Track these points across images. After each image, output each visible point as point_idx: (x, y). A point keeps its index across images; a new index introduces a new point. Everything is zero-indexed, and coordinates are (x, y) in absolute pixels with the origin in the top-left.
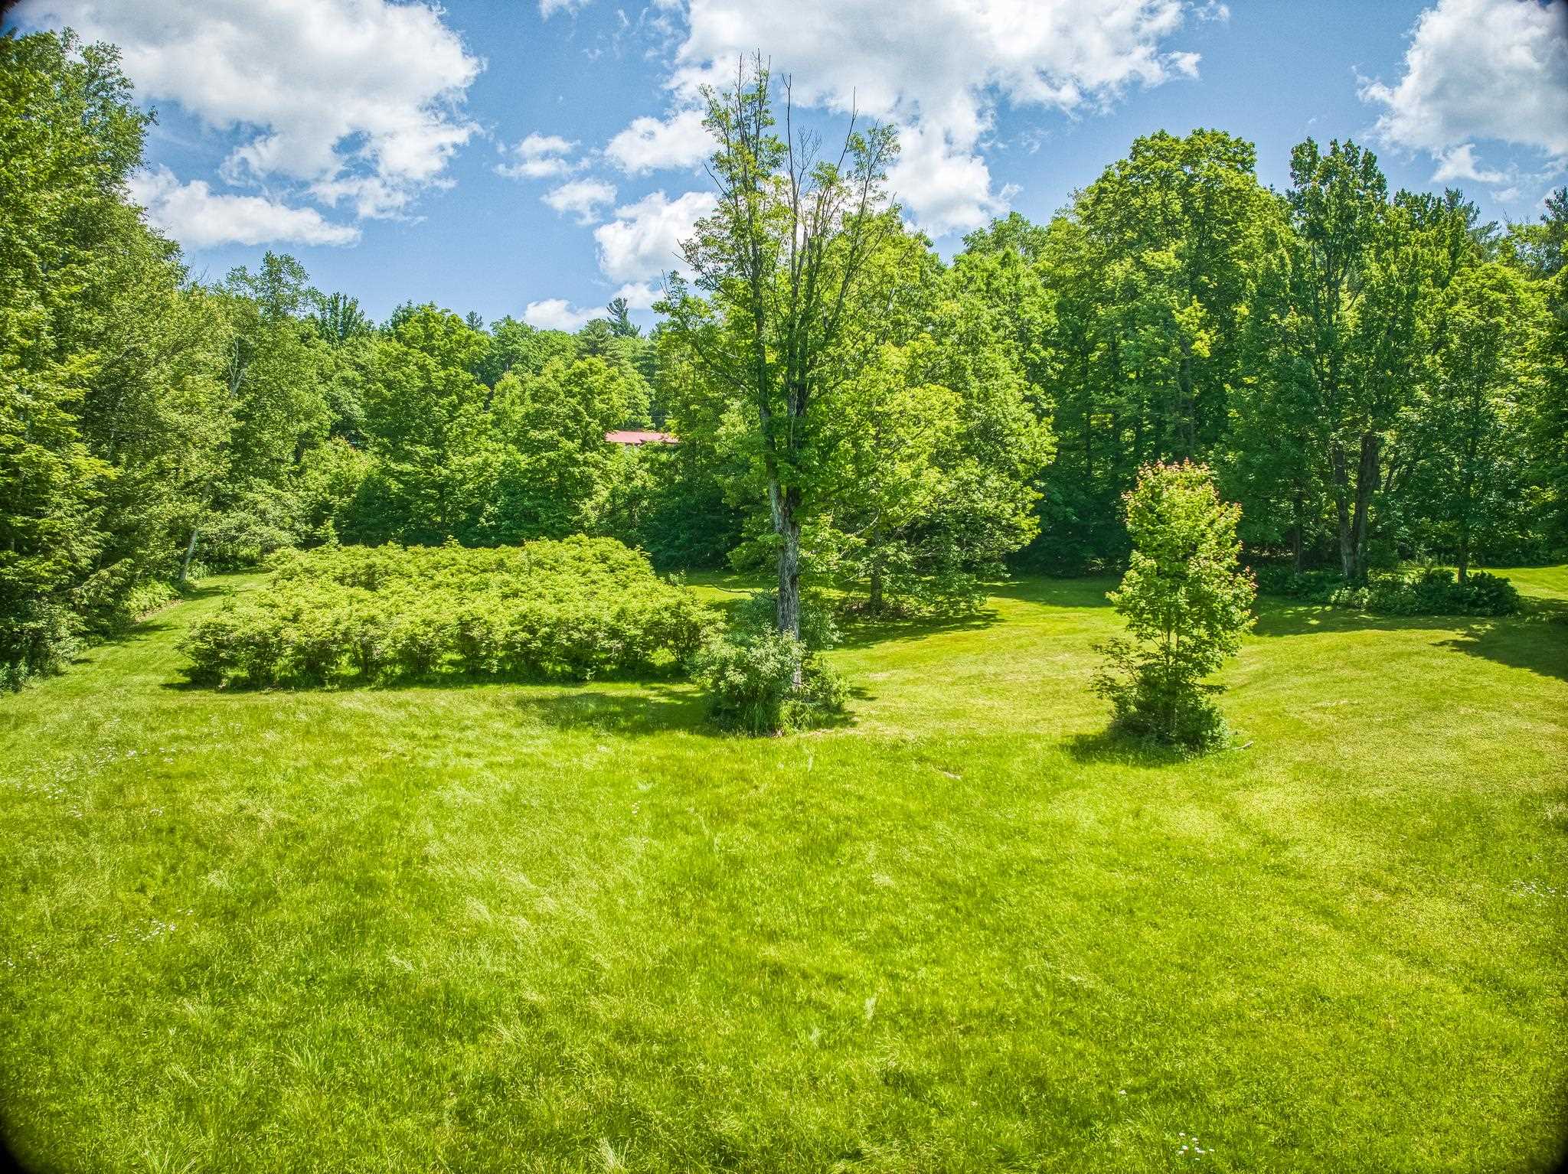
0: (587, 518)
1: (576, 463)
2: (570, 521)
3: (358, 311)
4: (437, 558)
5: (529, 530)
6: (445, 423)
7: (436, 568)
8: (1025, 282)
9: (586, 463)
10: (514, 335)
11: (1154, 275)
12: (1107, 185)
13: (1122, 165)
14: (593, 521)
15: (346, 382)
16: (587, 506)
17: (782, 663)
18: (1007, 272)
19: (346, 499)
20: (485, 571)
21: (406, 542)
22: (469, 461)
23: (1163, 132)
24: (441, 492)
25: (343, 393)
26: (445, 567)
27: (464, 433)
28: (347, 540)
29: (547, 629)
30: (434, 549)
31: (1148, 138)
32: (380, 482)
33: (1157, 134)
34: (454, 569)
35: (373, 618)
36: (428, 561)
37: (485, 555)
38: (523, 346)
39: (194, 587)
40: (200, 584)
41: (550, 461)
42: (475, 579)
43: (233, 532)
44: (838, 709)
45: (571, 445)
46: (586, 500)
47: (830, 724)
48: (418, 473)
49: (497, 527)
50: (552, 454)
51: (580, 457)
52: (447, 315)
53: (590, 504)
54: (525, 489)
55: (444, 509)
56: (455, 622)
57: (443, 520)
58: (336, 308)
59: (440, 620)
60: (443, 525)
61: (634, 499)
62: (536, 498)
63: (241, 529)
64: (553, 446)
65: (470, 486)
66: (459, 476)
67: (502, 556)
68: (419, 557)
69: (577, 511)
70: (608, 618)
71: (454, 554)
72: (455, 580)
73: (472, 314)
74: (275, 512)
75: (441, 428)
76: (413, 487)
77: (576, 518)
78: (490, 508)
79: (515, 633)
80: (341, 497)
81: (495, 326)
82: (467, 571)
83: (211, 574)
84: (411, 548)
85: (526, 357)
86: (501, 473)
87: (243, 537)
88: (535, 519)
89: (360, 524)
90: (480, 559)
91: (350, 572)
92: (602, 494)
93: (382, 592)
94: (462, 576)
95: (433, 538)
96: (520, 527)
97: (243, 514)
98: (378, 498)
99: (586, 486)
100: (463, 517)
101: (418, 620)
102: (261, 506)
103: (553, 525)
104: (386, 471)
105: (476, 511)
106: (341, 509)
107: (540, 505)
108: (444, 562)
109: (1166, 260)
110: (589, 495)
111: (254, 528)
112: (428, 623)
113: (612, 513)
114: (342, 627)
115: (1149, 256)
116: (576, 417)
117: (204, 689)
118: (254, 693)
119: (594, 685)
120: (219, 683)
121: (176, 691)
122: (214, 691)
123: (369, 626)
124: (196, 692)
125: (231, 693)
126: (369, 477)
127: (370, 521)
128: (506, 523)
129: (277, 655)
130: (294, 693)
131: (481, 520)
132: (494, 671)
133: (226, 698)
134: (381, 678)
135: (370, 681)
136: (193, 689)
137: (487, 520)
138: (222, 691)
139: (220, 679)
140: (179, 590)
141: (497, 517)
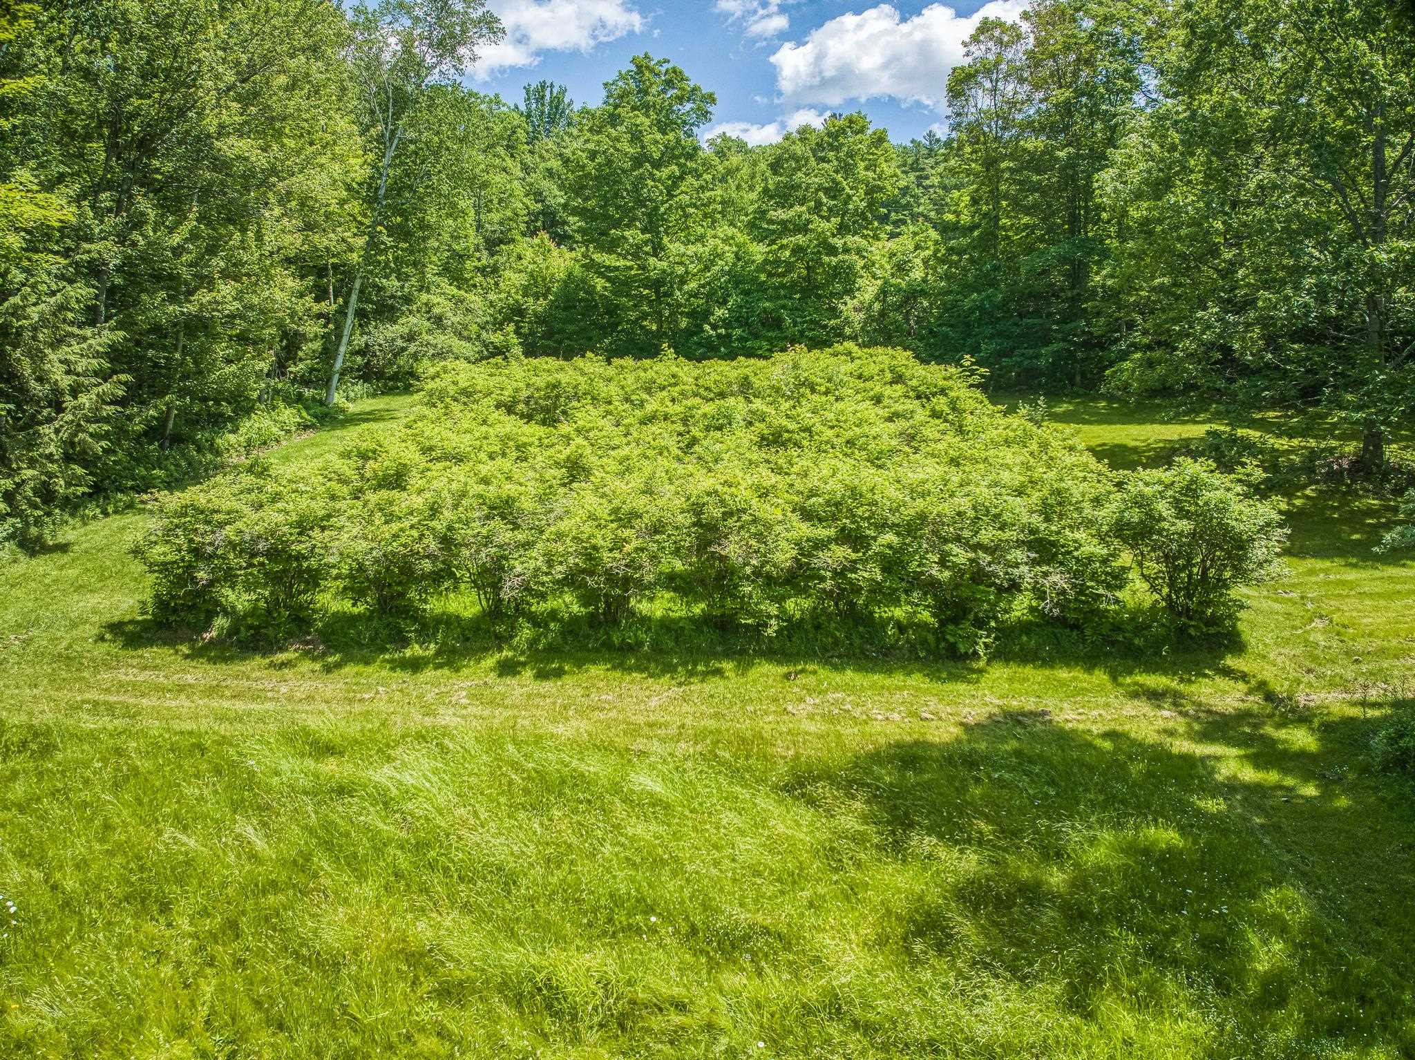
0: (847, 322)
1: (832, 251)
2: (825, 327)
3: (567, 101)
4: (650, 374)
5: (770, 340)
6: (663, 203)
7: (648, 391)
9: (847, 250)
14: (858, 327)
15: (550, 173)
16: (847, 306)
19: (541, 302)
20: (722, 395)
21: (612, 354)
22: (691, 250)
24: (657, 292)
25: (547, 185)
26: (663, 388)
27: (687, 216)
28: (531, 351)
29: (890, 537)
30: (647, 362)
32: (584, 281)
34: (675, 391)
35: (509, 502)
36: (638, 379)
37: (721, 371)
39: (343, 411)
40: (352, 408)
41: (798, 250)
42: (709, 408)
43: (399, 343)
45: (826, 226)
46: (847, 298)
48: (631, 268)
49: (729, 336)
50: (800, 239)
51: (838, 242)
52: (666, 66)
53: (852, 303)
54: (762, 287)
55: (660, 314)
56: (685, 520)
57: (660, 327)
58: (543, 97)
59: (650, 509)
60: (659, 335)
61: (912, 294)
62: (778, 298)
63: (411, 338)
64: (803, 229)
65: (693, 285)
66: (680, 270)
67: (747, 371)
68: (631, 371)
69: (834, 312)
70: (1022, 510)
71: (674, 369)
72: (678, 408)
74: (453, 318)
75: (656, 208)
76: (622, 284)
77: (833, 322)
78: (719, 312)
79: (820, 545)
80: (536, 300)
82: (696, 395)
83: (374, 395)
84: (617, 361)
86: (733, 267)
87: (412, 348)
88: (777, 323)
89: (561, 331)
90: (714, 376)
91: (524, 394)
92: (868, 289)
93: (565, 428)
94: (689, 403)
95: (646, 349)
96: (757, 336)
97: (413, 320)
98: (580, 301)
99: (845, 279)
100: (684, 323)
101: (603, 513)
102: (436, 311)
104: (591, 266)
105: (700, 316)
106: (535, 314)
107: (784, 307)
108: (661, 381)
110: (850, 292)
111: (425, 337)
112: (626, 518)
113: (883, 314)
114: (439, 525)
116: (834, 191)
117: (171, 642)
118: (258, 660)
119: (999, 672)
120: (207, 626)
121: (115, 649)
122: (185, 649)
123: (497, 523)
124: (148, 653)
125: (211, 660)
126: (570, 275)
127: (570, 328)
128: (737, 332)
129: (313, 579)
130: (338, 665)
131: (707, 327)
132: (770, 632)
133: (190, 679)
134: (526, 632)
135: (501, 641)
136: (151, 643)
137: (714, 327)
138: (197, 654)
139: (210, 616)
140: (315, 416)
141: (727, 324)
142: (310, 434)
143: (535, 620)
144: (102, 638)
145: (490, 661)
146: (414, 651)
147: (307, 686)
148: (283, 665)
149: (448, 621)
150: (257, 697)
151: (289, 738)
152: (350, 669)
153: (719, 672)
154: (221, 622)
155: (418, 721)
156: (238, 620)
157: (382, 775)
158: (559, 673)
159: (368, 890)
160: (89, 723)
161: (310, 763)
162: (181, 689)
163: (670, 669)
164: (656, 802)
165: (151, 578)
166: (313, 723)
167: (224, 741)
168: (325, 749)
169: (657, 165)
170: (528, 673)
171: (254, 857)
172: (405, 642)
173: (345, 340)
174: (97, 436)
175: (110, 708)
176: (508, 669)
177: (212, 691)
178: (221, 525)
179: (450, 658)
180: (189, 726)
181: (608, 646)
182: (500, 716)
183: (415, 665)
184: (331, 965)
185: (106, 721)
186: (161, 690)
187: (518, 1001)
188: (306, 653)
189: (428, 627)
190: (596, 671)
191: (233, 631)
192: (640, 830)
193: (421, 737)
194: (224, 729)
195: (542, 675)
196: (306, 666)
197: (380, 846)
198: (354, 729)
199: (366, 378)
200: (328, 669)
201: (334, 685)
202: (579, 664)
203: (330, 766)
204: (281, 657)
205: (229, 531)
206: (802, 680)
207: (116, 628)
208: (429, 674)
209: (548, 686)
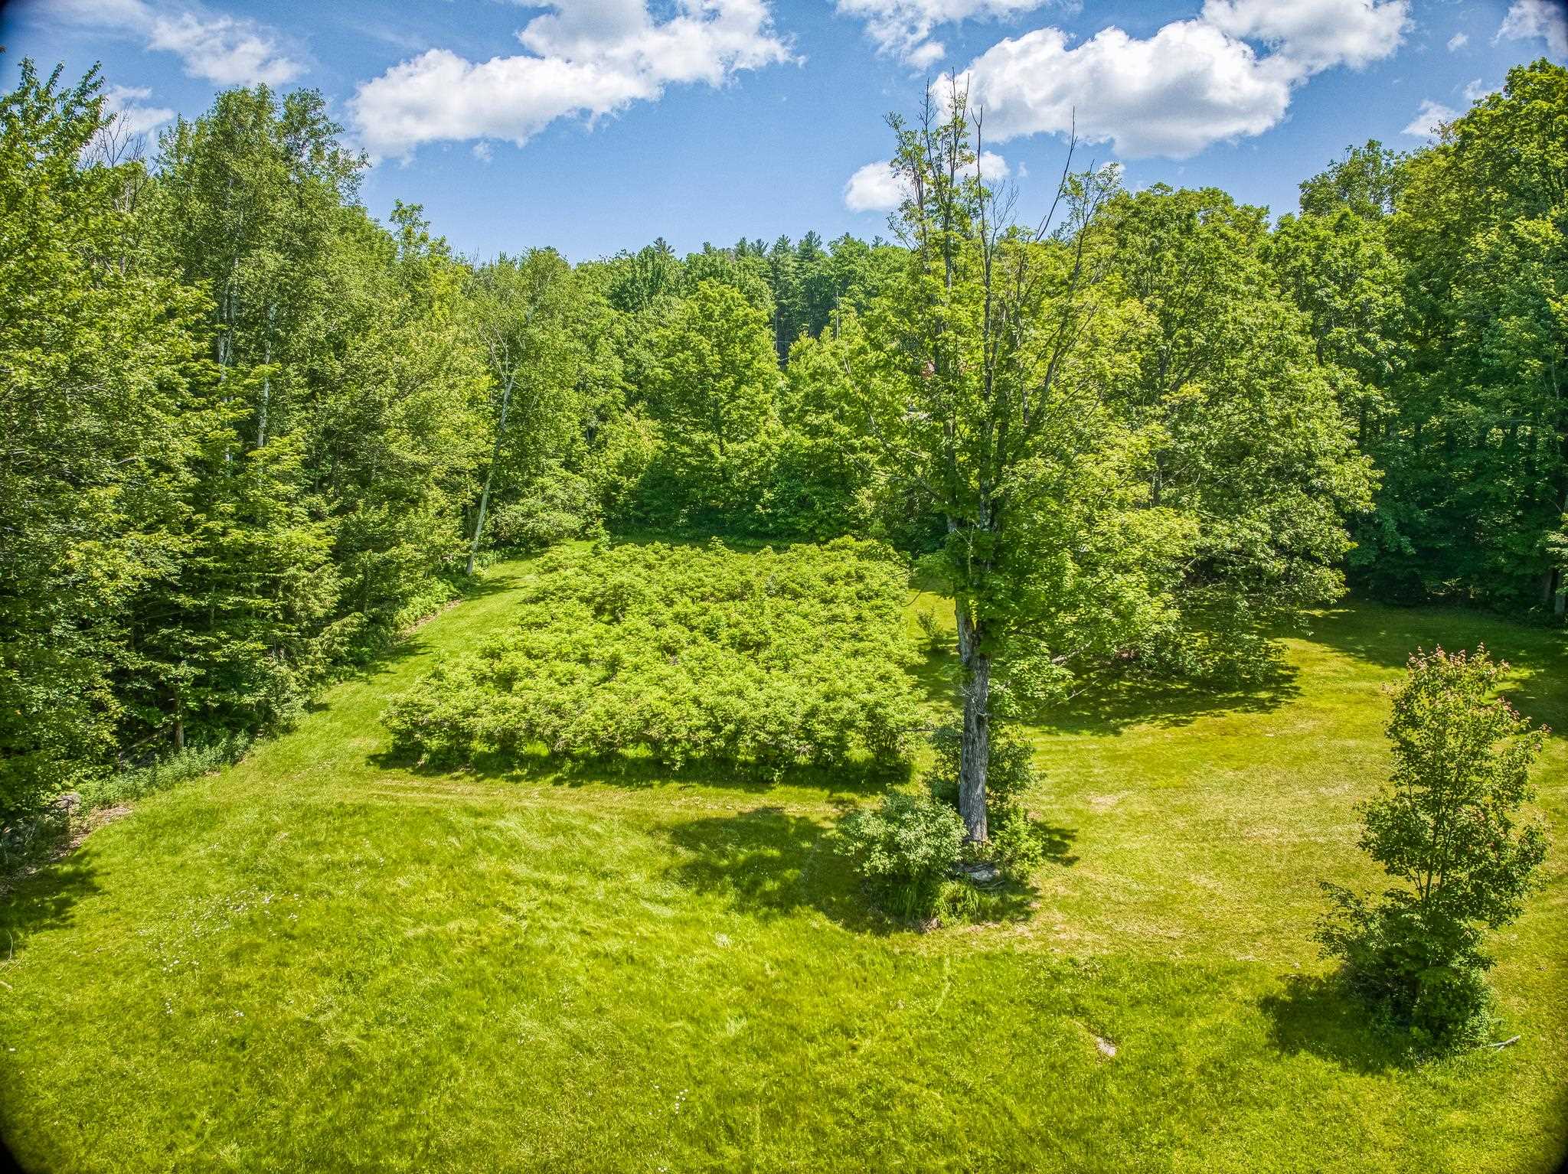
0: (863, 509)
1: (853, 450)
2: (846, 511)
5: (805, 518)
6: (723, 407)
8: (1366, 250)
9: (863, 449)
10: (851, 254)
11: (1526, 250)
12: (1471, 129)
13: (1495, 101)
14: (869, 512)
16: (863, 496)
17: (938, 849)
18: (1344, 240)
19: (633, 479)
22: (746, 446)
23: (1544, 60)
27: (742, 417)
29: (731, 726)
31: (1527, 68)
32: (667, 463)
33: (1538, 62)
38: (860, 266)
39: (479, 578)
40: (487, 574)
41: (826, 447)
43: (521, 520)
44: (1018, 885)
45: (848, 430)
46: (863, 489)
47: (997, 914)
49: (775, 514)
50: (828, 440)
51: (857, 443)
53: (866, 493)
62: (814, 485)
63: (529, 515)
64: (828, 431)
65: (748, 473)
66: (738, 462)
69: (854, 501)
73: (810, 233)
75: (718, 412)
76: (695, 469)
77: (851, 509)
78: (768, 495)
79: (699, 728)
80: (629, 478)
81: (833, 245)
83: (501, 561)
85: (862, 278)
86: (781, 456)
88: (811, 507)
89: (648, 505)
92: (880, 481)
96: (796, 515)
97: (532, 501)
98: (664, 479)
99: (863, 473)
102: (549, 492)
103: (829, 514)
104: (671, 452)
105: (754, 498)
106: (629, 489)
107: (816, 493)
109: (1542, 231)
110: (866, 484)
111: (542, 514)
113: (890, 502)
115: (1522, 227)
117: (404, 766)
118: (445, 776)
119: (780, 789)
120: (419, 759)
121: (377, 768)
122: (410, 770)
123: (553, 716)
124: (394, 771)
125: (425, 775)
126: (655, 458)
127: (656, 503)
128: (781, 510)
129: (470, 736)
130: (482, 779)
131: (759, 507)
132: (676, 768)
133: (416, 784)
134: (569, 764)
135: (558, 768)
136: (393, 766)
137: (764, 507)
138: (417, 771)
139: (420, 754)
140: (459, 588)
141: (773, 504)
142: (457, 604)
143: (574, 759)
144: (368, 764)
145: (551, 778)
146: (517, 772)
147: (469, 788)
148: (457, 778)
149: (534, 758)
150: (448, 793)
151: (466, 809)
152: (488, 781)
153: (651, 786)
154: (425, 756)
155: (516, 804)
156: (434, 755)
157: (500, 823)
158: (580, 785)
159: (494, 858)
160: (380, 804)
161: (473, 819)
162: (413, 789)
163: (630, 784)
164: (598, 834)
165: (392, 737)
166: (472, 804)
167: (438, 811)
168: (479, 814)
169: (718, 378)
170: (567, 784)
171: (456, 849)
172: (513, 768)
173: (479, 528)
174: (342, 644)
175: (385, 797)
176: (558, 782)
177: (428, 790)
178: (426, 712)
179: (533, 777)
180: (422, 804)
181: (605, 772)
182: (550, 803)
183: (517, 779)
184: (482, 876)
185: (385, 802)
186: (405, 789)
187: (537, 886)
188: (468, 773)
189: (524, 760)
190: (597, 784)
191: (432, 761)
192: (587, 842)
193: (516, 809)
194: (436, 806)
195: (572, 786)
196: (468, 779)
197: (498, 845)
198: (489, 807)
199: (495, 547)
200: (478, 780)
201: (480, 788)
202: (590, 780)
203: (480, 820)
204: (456, 774)
205: (430, 715)
206: (689, 791)
207: (373, 758)
208: (523, 783)
209: (574, 791)
